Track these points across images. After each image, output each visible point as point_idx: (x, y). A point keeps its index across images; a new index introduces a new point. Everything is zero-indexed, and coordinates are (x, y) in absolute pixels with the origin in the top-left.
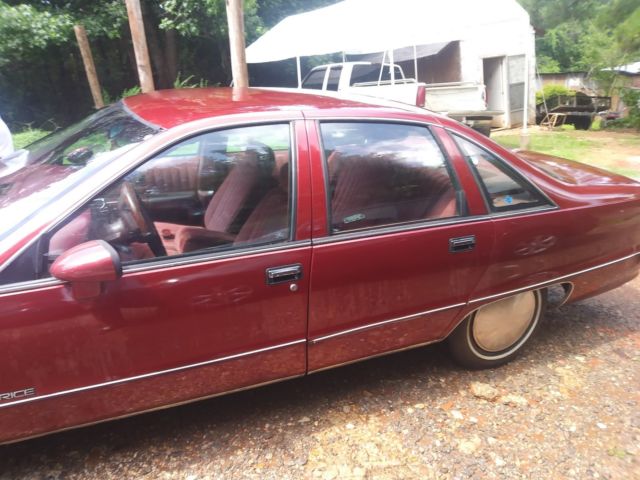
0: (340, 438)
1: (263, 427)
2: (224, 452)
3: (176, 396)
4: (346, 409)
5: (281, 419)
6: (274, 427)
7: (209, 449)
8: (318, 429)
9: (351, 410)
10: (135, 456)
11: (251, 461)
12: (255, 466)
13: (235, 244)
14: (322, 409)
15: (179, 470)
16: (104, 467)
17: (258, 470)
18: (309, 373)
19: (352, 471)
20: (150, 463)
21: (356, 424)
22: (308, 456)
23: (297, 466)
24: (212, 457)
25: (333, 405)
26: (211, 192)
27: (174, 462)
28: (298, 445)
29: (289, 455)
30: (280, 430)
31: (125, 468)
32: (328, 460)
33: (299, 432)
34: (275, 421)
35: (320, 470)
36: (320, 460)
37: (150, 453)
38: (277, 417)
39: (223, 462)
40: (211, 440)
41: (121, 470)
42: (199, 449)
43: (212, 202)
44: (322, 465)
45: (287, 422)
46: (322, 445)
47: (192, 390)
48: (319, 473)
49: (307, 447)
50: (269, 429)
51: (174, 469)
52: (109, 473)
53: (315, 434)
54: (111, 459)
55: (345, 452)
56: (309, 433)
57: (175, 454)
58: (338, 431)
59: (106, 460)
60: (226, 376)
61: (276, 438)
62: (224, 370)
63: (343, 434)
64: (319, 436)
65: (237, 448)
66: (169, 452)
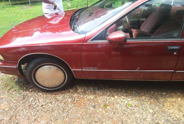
0: (175, 102)
1: (151, 92)
2: (139, 96)
3: (127, 78)
4: (179, 94)
5: (156, 91)
6: (154, 93)
7: (135, 93)
8: (168, 97)
9: (180, 95)
10: (115, 90)
11: (147, 100)
12: (148, 102)
13: (152, 37)
14: (170, 92)
15: (126, 97)
16: (107, 90)
17: (148, 103)
18: (171, 81)
19: (179, 113)
20: (119, 93)
21: (182, 99)
22: (164, 104)
23: (161, 106)
24: (136, 96)
25: (174, 92)
26: (144, 19)
27: (125, 94)
28: (162, 100)
29: (158, 102)
30: (156, 94)
31: (112, 92)
32: (171, 107)
33: (162, 97)
34: (155, 92)
35: (168, 109)
36: (168, 106)
37: (119, 90)
38: (155, 90)
39: (138, 98)
40: (135, 92)
41: (111, 92)
42: (132, 93)
43: (144, 22)
44: (169, 108)
45: (158, 93)
46: (169, 102)
47: (132, 77)
48: (168, 110)
49: (164, 101)
50: (153, 93)
51: (125, 96)
52: (109, 92)
53: (167, 99)
54: (109, 89)
55: (177, 106)
56: (165, 98)
57: (126, 92)
58: (175, 99)
59: (108, 89)
60: (142, 76)
61: (155, 96)
62: (141, 74)
63: (177, 101)
64: (168, 99)
65: (143, 96)
66: (124, 91)
